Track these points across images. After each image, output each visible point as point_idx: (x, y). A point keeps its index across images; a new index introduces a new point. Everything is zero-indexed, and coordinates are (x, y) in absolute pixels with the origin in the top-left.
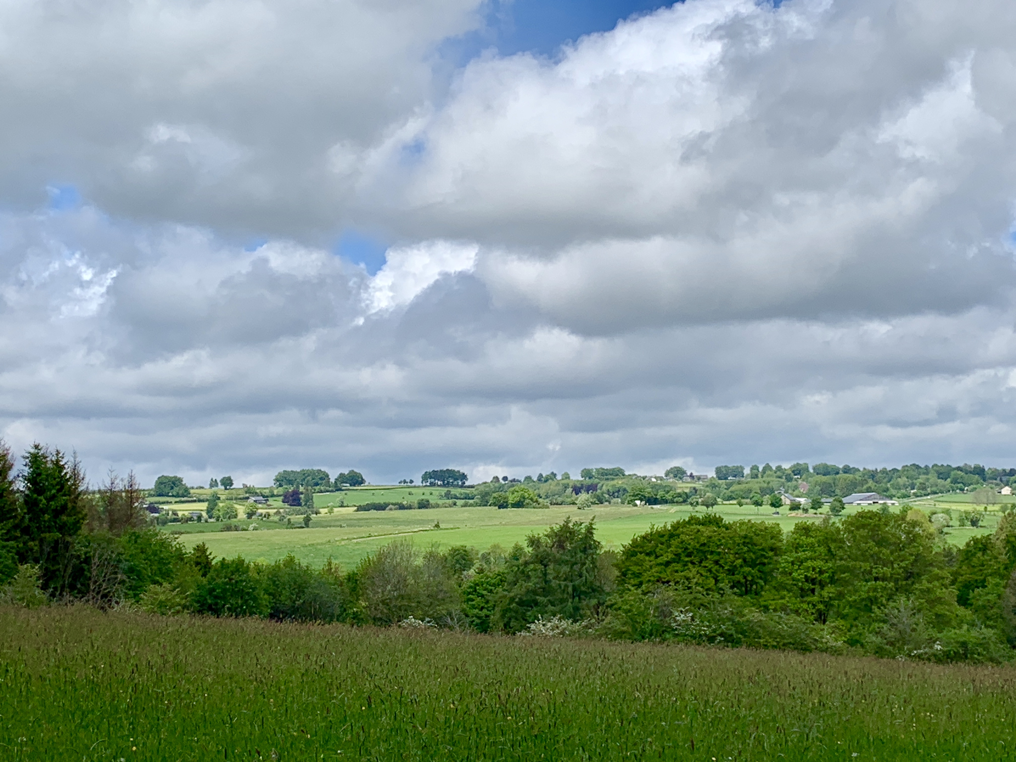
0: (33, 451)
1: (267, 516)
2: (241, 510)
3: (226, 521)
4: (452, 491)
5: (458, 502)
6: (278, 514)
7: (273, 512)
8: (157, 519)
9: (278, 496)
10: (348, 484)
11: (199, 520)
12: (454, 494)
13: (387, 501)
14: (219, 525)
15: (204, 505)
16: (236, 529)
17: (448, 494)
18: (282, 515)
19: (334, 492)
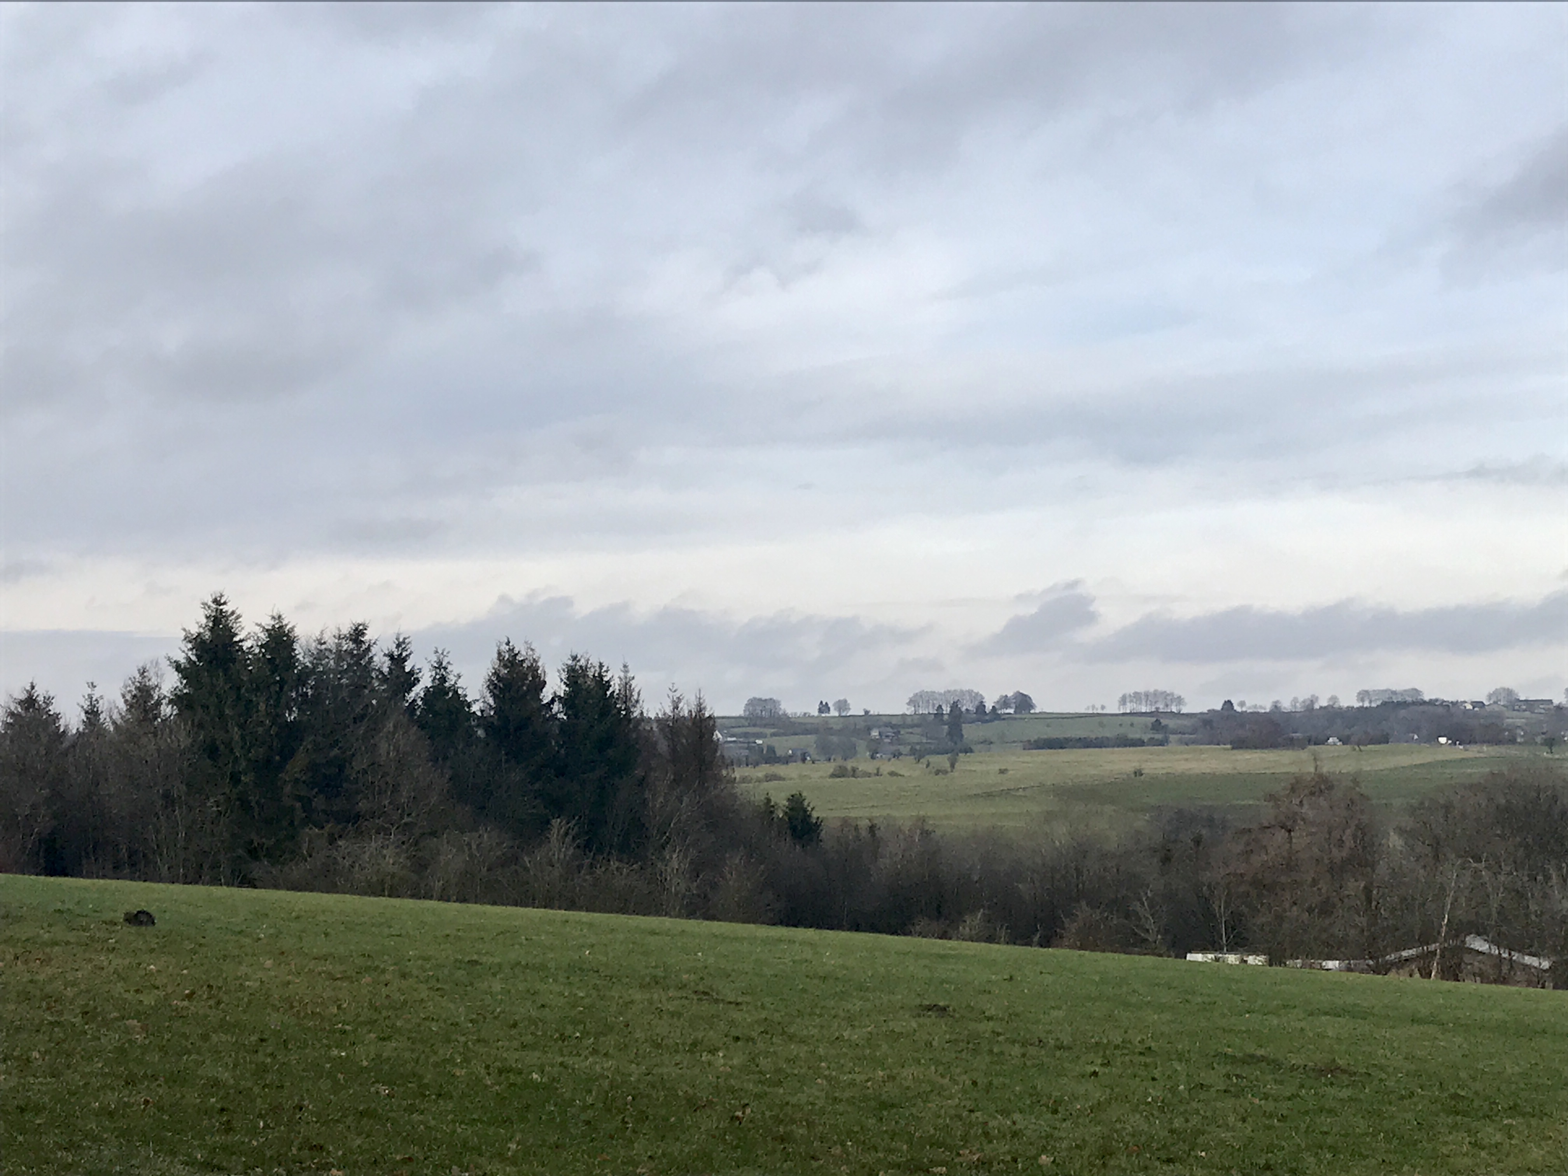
1: (897, 755)
2: (862, 746)
3: (840, 762)
4: (1164, 722)
5: (1172, 737)
6: (913, 752)
7: (905, 749)
8: (747, 757)
9: (912, 726)
10: (1012, 711)
11: (804, 760)
12: (1166, 726)
13: (1068, 735)
14: (830, 767)
15: (811, 738)
16: (854, 773)
17: (1157, 726)
18: (918, 754)
19: (991, 721)
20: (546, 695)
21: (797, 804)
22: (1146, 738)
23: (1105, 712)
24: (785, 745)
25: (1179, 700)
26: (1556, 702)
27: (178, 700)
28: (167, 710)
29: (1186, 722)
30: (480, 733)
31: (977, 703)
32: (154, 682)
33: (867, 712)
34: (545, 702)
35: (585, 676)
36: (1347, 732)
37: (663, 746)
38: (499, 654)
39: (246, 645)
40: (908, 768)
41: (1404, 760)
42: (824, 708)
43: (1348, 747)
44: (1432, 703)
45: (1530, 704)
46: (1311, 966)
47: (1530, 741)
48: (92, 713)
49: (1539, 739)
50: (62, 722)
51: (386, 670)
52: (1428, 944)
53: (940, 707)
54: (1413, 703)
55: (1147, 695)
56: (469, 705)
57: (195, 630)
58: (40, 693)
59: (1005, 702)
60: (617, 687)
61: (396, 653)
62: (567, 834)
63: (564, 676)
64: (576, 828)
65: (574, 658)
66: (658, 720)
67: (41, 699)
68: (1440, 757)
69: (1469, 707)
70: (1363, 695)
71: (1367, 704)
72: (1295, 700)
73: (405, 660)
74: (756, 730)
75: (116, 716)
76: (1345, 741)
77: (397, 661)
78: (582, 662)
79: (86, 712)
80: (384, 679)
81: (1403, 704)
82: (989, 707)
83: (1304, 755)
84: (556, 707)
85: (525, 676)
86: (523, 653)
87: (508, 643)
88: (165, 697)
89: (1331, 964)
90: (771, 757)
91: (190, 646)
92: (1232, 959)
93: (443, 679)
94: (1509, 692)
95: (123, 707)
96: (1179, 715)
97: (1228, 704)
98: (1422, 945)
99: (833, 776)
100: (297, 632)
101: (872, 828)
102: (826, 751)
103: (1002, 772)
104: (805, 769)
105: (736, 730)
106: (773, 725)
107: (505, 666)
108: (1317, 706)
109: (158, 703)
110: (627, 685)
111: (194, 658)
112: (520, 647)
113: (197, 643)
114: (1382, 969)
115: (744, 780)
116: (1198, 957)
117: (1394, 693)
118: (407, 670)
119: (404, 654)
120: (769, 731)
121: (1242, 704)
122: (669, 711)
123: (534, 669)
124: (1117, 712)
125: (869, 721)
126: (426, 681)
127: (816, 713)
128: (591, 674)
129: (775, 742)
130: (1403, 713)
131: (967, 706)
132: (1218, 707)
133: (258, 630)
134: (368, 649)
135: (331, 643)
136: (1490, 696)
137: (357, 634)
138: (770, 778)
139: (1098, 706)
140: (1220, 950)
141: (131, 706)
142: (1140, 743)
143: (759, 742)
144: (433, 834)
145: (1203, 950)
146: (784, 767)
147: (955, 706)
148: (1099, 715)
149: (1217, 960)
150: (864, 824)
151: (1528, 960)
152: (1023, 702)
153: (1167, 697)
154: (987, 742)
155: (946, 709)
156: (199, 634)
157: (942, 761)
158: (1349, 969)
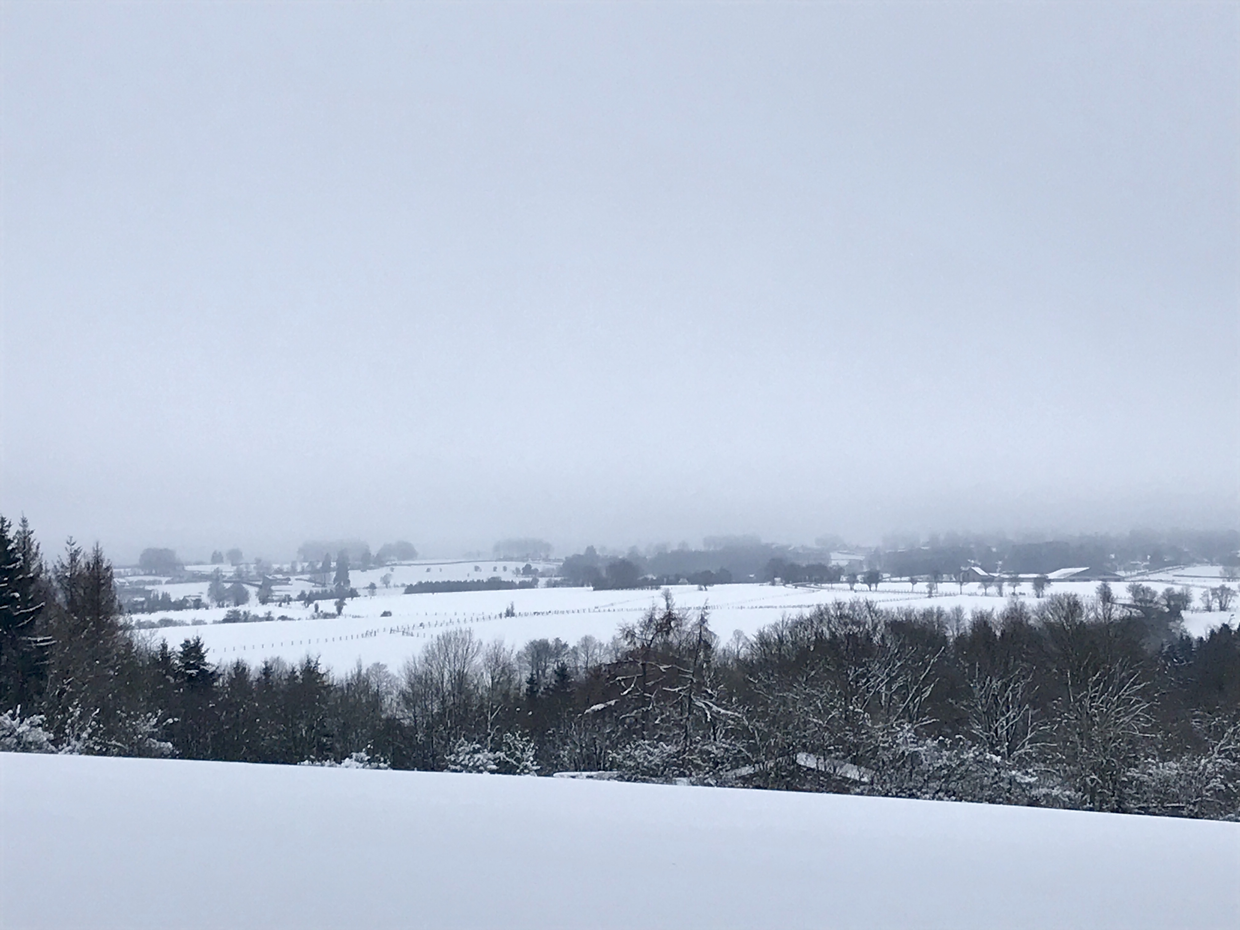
1: (287, 600)
3: (232, 608)
5: (542, 581)
6: (302, 597)
8: (141, 604)
11: (197, 606)
12: (535, 570)
13: (446, 579)
14: (222, 613)
15: (204, 585)
16: (246, 617)
17: (527, 570)
18: (307, 599)
19: (375, 568)
21: (191, 649)
22: (517, 581)
24: (178, 592)
29: (554, 566)
31: (363, 551)
33: (259, 558)
37: (61, 597)
40: (298, 612)
52: (764, 762)
53: (328, 555)
59: (389, 548)
60: (17, 542)
66: (56, 571)
74: (152, 578)
82: (374, 554)
90: (165, 603)
99: (225, 621)
102: (219, 598)
104: (201, 615)
106: (168, 574)
110: (26, 539)
120: (164, 579)
122: (67, 563)
129: (168, 589)
138: (164, 624)
142: (510, 586)
146: (177, 613)
147: (342, 554)
150: (258, 667)
154: (372, 587)
155: (334, 557)
157: (330, 605)
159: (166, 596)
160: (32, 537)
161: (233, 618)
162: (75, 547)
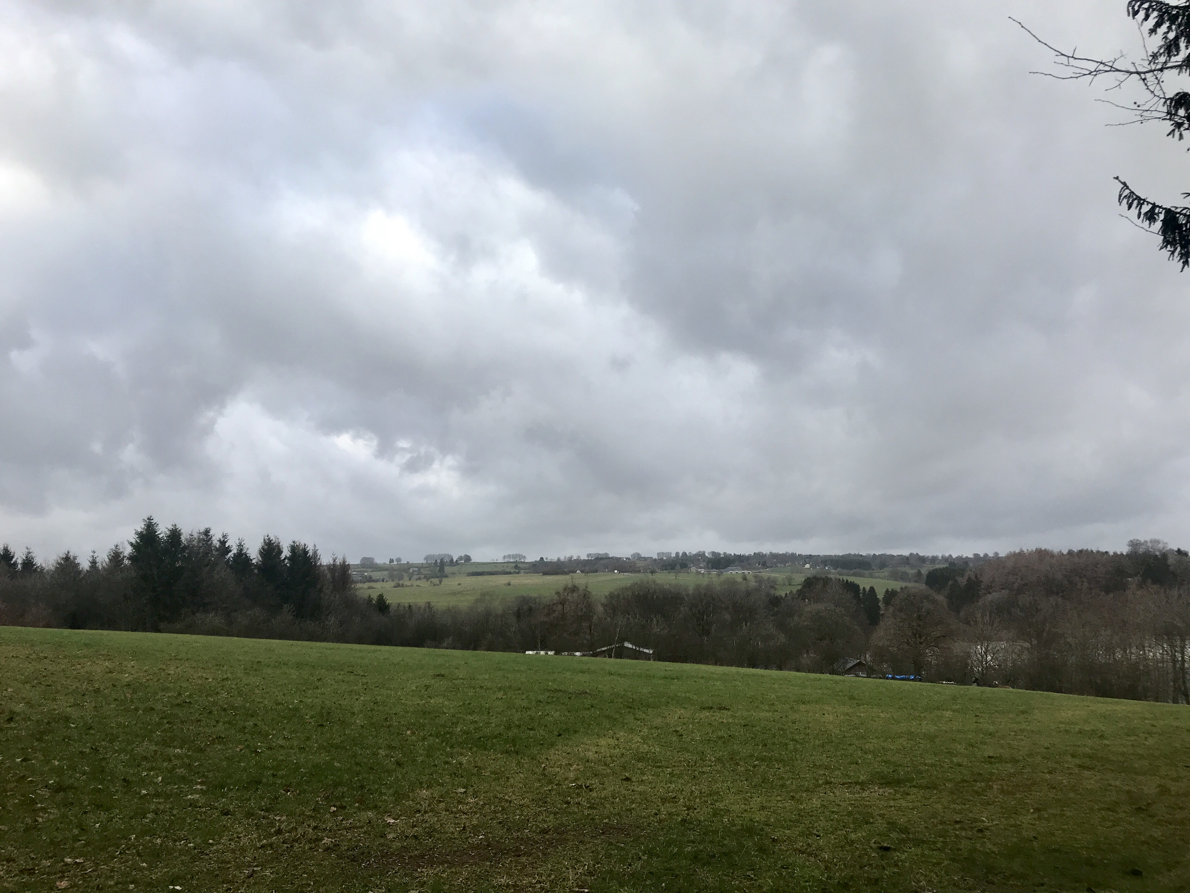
0: (292, 544)
1: (420, 579)
2: (405, 575)
3: (397, 581)
4: (519, 565)
5: (523, 571)
6: (425, 577)
7: (422, 576)
8: (361, 580)
9: (425, 567)
10: (463, 562)
11: (383, 581)
12: (519, 567)
13: (484, 570)
14: (393, 584)
15: (386, 573)
16: (403, 586)
17: (516, 567)
18: (427, 578)
19: (455, 566)
20: (283, 556)
21: (381, 597)
22: (512, 571)
23: (498, 561)
24: (376, 575)
25: (524, 557)
26: (654, 558)
27: (130, 558)
28: (126, 562)
29: (527, 566)
30: (256, 571)
31: (450, 559)
32: (121, 550)
33: (408, 562)
34: (282, 559)
35: (299, 549)
36: (583, 569)
37: (329, 576)
38: (264, 540)
39: (161, 536)
40: (423, 583)
41: (603, 578)
42: (391, 561)
43: (583, 574)
44: (612, 558)
45: (645, 559)
46: (570, 655)
47: (645, 572)
48: (94, 563)
49: (648, 571)
50: (81, 567)
51: (218, 546)
52: (611, 645)
53: (436, 560)
54: (606, 558)
55: (513, 555)
56: (251, 560)
57: (139, 530)
58: (71, 554)
59: (461, 558)
60: (311, 553)
61: (222, 540)
62: (290, 611)
63: (290, 549)
64: (294, 608)
65: (294, 542)
66: (327, 566)
67: (72, 557)
68: (615, 577)
69: (625, 559)
70: (588, 555)
71: (590, 558)
72: (565, 557)
73: (226, 542)
74: (365, 569)
75: (104, 564)
76: (582, 572)
77: (223, 543)
78: (298, 544)
79: (91, 563)
80: (217, 550)
81: (602, 559)
82: (455, 560)
83: (567, 577)
84: (286, 561)
85: (274, 549)
86: (274, 540)
87: (268, 536)
88: (125, 557)
89: (578, 654)
90: (370, 580)
91: (137, 536)
92: (542, 653)
93: (241, 550)
94: (638, 554)
95: (107, 560)
96: (524, 563)
97: (542, 558)
98: (609, 645)
99: (394, 587)
100: (182, 531)
101: (410, 606)
102: (392, 577)
103: (459, 584)
104: (384, 584)
105: (356, 570)
106: (372, 568)
107: (266, 545)
108: (573, 559)
109: (123, 559)
110: (315, 552)
111: (139, 541)
112: (272, 538)
113: (141, 535)
114: (595, 655)
115: (360, 589)
116: (531, 652)
117: (599, 554)
118: (227, 546)
119: (226, 540)
120: (370, 570)
121: (547, 558)
122: (332, 562)
123: (278, 546)
124: (501, 561)
125: (409, 566)
126: (235, 551)
127: (388, 563)
128: (301, 549)
129: (372, 574)
130: (602, 562)
131: (447, 560)
132: (538, 559)
133: (166, 530)
134: (211, 538)
135: (196, 535)
136: (632, 556)
137: (207, 532)
138: (370, 588)
139: (495, 560)
140: (538, 650)
141: (110, 560)
142: (509, 573)
143: (366, 574)
144: (236, 611)
145: (532, 650)
146: (375, 583)
147: (442, 560)
148: (494, 563)
149: (537, 653)
150: (407, 605)
151: (645, 650)
152: (468, 558)
153: (521, 556)
154: (453, 574)
155: (439, 561)
156: (141, 532)
157: (436, 581)
158: (584, 655)
159: (370, 577)
160: (318, 552)
161: (398, 586)
162: (335, 556)
